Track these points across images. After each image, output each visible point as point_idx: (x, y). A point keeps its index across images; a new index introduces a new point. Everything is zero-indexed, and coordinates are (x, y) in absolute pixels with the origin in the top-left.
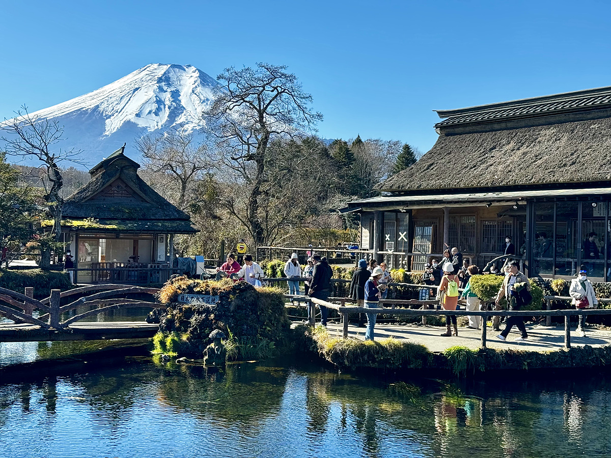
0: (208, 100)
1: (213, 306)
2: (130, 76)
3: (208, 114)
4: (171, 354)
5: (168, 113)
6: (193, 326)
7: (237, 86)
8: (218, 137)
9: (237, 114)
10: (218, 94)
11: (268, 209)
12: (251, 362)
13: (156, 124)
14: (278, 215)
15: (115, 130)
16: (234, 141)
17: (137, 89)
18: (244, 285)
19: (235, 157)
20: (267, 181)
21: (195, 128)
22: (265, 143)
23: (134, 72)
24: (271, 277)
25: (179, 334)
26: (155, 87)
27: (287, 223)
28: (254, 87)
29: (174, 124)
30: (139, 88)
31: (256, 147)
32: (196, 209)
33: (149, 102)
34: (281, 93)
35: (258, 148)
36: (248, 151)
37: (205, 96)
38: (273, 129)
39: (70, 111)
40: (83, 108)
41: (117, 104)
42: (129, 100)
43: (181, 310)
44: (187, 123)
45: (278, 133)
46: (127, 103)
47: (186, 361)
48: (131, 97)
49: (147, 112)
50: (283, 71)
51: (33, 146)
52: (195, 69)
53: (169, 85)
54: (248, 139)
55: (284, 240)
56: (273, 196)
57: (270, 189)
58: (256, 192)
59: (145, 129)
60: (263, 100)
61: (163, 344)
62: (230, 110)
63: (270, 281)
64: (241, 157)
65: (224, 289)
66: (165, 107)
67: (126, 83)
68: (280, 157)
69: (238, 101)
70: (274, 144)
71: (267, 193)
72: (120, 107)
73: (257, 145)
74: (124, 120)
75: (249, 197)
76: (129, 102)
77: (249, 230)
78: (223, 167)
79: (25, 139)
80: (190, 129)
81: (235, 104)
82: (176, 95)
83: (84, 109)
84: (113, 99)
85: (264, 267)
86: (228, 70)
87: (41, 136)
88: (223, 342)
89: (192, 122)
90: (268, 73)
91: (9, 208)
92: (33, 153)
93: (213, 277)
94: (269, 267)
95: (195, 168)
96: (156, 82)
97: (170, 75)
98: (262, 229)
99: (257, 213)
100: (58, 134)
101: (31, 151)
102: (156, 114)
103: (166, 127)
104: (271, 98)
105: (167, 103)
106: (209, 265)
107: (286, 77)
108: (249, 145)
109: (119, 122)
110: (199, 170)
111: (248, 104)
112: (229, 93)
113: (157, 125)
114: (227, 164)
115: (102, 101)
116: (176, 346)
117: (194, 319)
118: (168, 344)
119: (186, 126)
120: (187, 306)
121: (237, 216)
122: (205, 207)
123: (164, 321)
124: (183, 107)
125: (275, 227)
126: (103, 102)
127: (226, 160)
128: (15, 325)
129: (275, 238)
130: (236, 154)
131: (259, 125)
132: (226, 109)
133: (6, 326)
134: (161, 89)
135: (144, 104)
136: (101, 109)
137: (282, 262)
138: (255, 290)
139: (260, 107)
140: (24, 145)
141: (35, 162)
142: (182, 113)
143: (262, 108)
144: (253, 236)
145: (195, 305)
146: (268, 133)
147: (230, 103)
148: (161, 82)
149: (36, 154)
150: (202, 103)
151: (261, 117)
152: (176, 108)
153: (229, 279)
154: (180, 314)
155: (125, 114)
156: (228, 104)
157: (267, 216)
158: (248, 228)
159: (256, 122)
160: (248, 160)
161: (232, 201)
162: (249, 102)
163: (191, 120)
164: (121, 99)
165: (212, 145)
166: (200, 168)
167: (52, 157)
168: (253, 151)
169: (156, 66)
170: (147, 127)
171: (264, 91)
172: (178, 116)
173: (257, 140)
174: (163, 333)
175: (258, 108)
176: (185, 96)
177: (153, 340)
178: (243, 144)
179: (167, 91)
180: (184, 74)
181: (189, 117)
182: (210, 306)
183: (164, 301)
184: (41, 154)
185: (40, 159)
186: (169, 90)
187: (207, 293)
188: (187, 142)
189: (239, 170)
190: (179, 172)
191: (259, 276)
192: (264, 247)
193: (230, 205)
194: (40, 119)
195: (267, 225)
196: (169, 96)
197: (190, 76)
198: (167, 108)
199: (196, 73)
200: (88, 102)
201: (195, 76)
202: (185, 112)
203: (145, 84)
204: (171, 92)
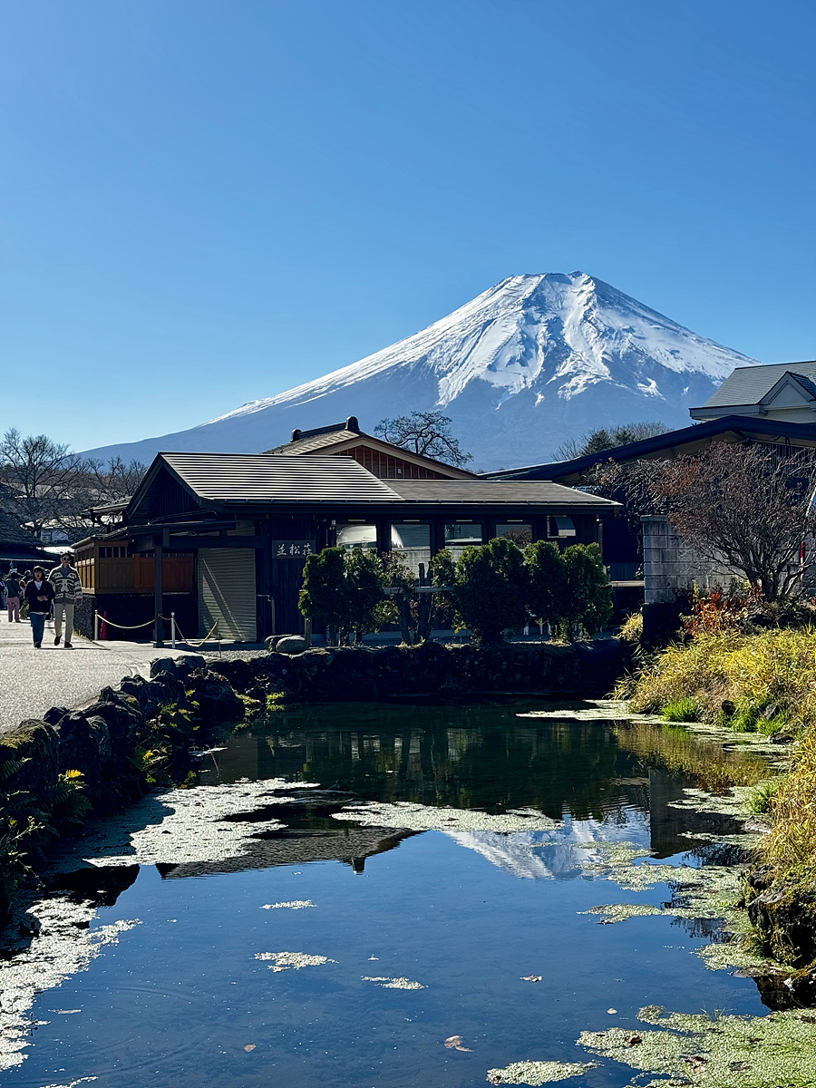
0: (611, 330)
2: (477, 301)
5: (543, 360)
13: (522, 380)
15: (455, 396)
17: (488, 323)
21: (590, 382)
23: (482, 295)
26: (520, 316)
29: (554, 378)
30: (493, 320)
33: (510, 344)
37: (606, 323)
39: (381, 370)
40: (402, 363)
41: (457, 351)
44: (577, 375)
46: (473, 348)
48: (479, 338)
49: (507, 360)
52: (587, 278)
53: (543, 311)
59: (504, 390)
66: (537, 350)
67: (471, 313)
72: (462, 355)
74: (469, 377)
76: (477, 345)
80: (582, 383)
82: (555, 327)
83: (403, 365)
84: (450, 343)
89: (585, 372)
96: (520, 307)
97: (545, 293)
102: (523, 363)
103: (540, 383)
105: (541, 341)
109: (461, 381)
113: (525, 382)
115: (432, 347)
119: (574, 381)
124: (567, 346)
134: (529, 320)
135: (501, 348)
136: (430, 361)
142: (568, 357)
148: (530, 307)
150: (601, 337)
152: (555, 349)
155: (469, 368)
163: (583, 368)
164: (463, 342)
169: (519, 279)
170: (507, 387)
172: (561, 363)
176: (571, 326)
179: (539, 322)
180: (569, 289)
181: (580, 364)
186: (543, 320)
194: (333, 387)
196: (544, 329)
197: (579, 290)
198: (540, 351)
199: (590, 284)
200: (408, 352)
201: (588, 290)
202: (572, 355)
203: (502, 313)
204: (546, 322)
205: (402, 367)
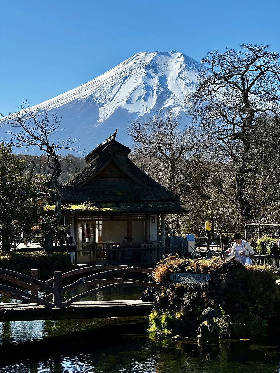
0: (193, 83)
1: (204, 284)
2: (120, 65)
3: (193, 97)
4: (166, 331)
5: (156, 98)
6: (186, 304)
7: (221, 68)
8: (204, 118)
9: (222, 95)
10: (203, 77)
11: (256, 186)
12: (244, 340)
13: (145, 109)
14: (266, 191)
15: (108, 117)
16: (220, 121)
17: (126, 78)
18: (234, 263)
19: (221, 137)
20: (253, 159)
21: (182, 111)
22: (250, 122)
23: (123, 62)
24: (261, 254)
25: (173, 312)
26: (144, 74)
27: (275, 199)
28: (238, 68)
29: (162, 108)
30: (129, 76)
31: (241, 126)
32: (185, 189)
33: (138, 89)
34: (265, 71)
35: (243, 127)
36: (234, 130)
37: (190, 79)
38: (258, 107)
39: (67, 102)
40: (78, 98)
41: (109, 92)
42: (120, 88)
43: (173, 288)
44: (174, 107)
45: (263, 111)
46: (118, 91)
47: (180, 339)
48: (121, 85)
49: (137, 98)
50: (266, 50)
51: (35, 137)
52: (180, 54)
53: (156, 71)
54: (233, 119)
55: (273, 217)
56: (260, 174)
57: (257, 166)
58: (243, 171)
59: (135, 114)
60: (247, 80)
61: (157, 321)
62: (215, 92)
63: (260, 258)
64: (227, 137)
65: (214, 268)
66: (153, 93)
67: (117, 72)
68: (266, 134)
69: (222, 82)
70: (258, 122)
71: (253, 171)
72: (112, 95)
73: (242, 125)
74: (116, 107)
75: (236, 175)
76: (120, 90)
77: (237, 208)
78: (210, 147)
79: (28, 132)
80: (177, 111)
81: (219, 86)
82: (163, 80)
83: (79, 100)
84: (105, 88)
85: (253, 244)
86: (212, 54)
87: (41, 128)
88: (216, 321)
89: (179, 105)
90: (251, 53)
91: (15, 195)
92: (35, 144)
93: (203, 255)
94: (258, 244)
95: (182, 149)
96: (144, 70)
97: (157, 62)
98: (250, 206)
99: (244, 191)
100: (56, 125)
101: (33, 142)
102: (145, 99)
103: (154, 111)
104: (254, 78)
105: (155, 88)
106: (199, 243)
107: (269, 55)
108: (234, 124)
109: (111, 109)
110: (187, 152)
111: (232, 85)
112: (213, 76)
113: (146, 110)
114: (213, 144)
115: (96, 90)
116: (171, 324)
117: (186, 297)
118: (162, 321)
119: (174, 109)
120: (179, 285)
121: (225, 194)
122: (194, 186)
123: (158, 300)
124: (170, 91)
125: (263, 204)
126: (96, 92)
127: (212, 141)
128: (23, 305)
129: (263, 215)
130: (221, 134)
131: (244, 104)
132: (211, 91)
133: (15, 306)
134: (149, 76)
135: (133, 91)
136: (95, 98)
137: (271, 239)
138: (245, 268)
139: (244, 87)
140: (27, 136)
142: (169, 97)
143: (246, 88)
144: (241, 213)
145: (187, 284)
146: (253, 112)
147: (215, 85)
148: (149, 69)
149: (37, 144)
150: (188, 86)
151: (245, 96)
152: (163, 93)
153: (219, 257)
154: (172, 292)
155: (116, 102)
156: (213, 86)
157: (254, 193)
158: (237, 205)
159: (241, 101)
160: (234, 139)
161: (220, 179)
162: (233, 83)
163: (178, 103)
164: (113, 87)
165: (198, 126)
166: (187, 149)
167: (51, 146)
168: (239, 129)
169: (143, 54)
170: (137, 112)
171: (248, 71)
172: (166, 100)
173: (242, 119)
174: (158, 311)
175: (242, 88)
176: (172, 80)
177: (148, 318)
178: (228, 124)
179: (154, 77)
180: (170, 60)
181: (176, 101)
182: (201, 284)
183: (157, 280)
184: (42, 144)
185: (41, 149)
186: (156, 76)
187: (198, 271)
188: (175, 125)
189: (225, 150)
190: (168, 154)
191: (249, 254)
192: (253, 224)
193: (218, 183)
194: (41, 111)
195: (255, 202)
196: (157, 81)
197: (176, 61)
198: (155, 93)
199: (182, 58)
200: (82, 93)
201: (181, 61)
202: (172, 96)
203: (134, 72)
204: (158, 78)
205: (79, 101)
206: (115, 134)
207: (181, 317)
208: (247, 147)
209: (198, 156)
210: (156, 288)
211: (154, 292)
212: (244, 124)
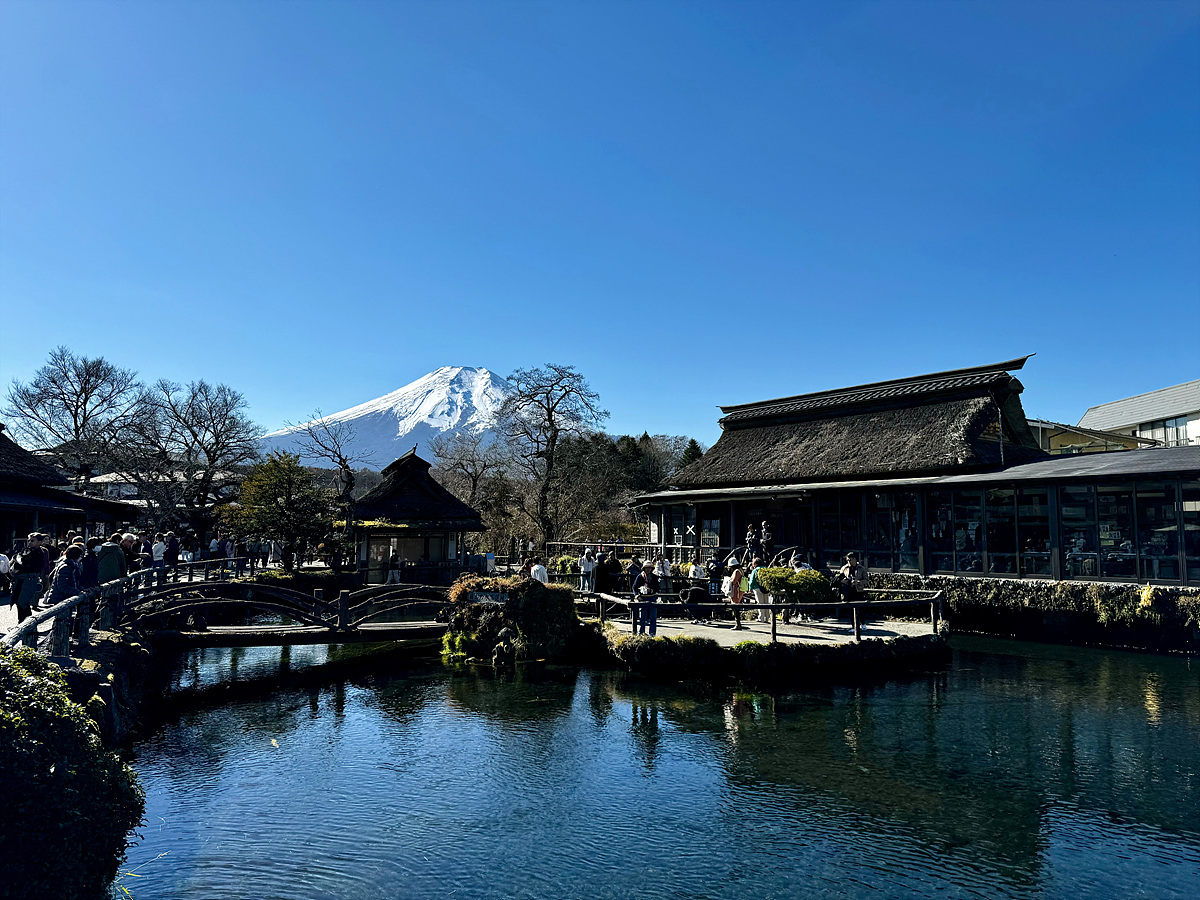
0: (498, 400)
1: (502, 604)
2: (423, 379)
3: (498, 414)
4: (460, 654)
5: (460, 414)
6: (483, 624)
7: (527, 386)
8: (508, 435)
9: (527, 413)
10: (508, 394)
11: (558, 505)
12: (540, 660)
14: (568, 510)
15: (408, 431)
16: (524, 439)
17: (430, 391)
19: (525, 455)
20: (556, 477)
21: (486, 427)
22: (554, 441)
23: (427, 375)
24: (561, 573)
25: (468, 633)
26: (448, 389)
27: (577, 518)
28: (543, 386)
29: (466, 424)
30: (432, 390)
31: (545, 445)
32: (487, 507)
33: (441, 404)
34: (569, 391)
35: (547, 446)
36: (538, 449)
37: (495, 395)
38: (562, 427)
39: (365, 414)
40: (377, 410)
41: (411, 406)
42: (422, 401)
43: (470, 608)
44: (479, 423)
45: (567, 431)
46: (420, 404)
47: (475, 661)
48: (424, 399)
49: (440, 413)
50: (570, 371)
51: (326, 448)
52: (486, 371)
53: (461, 387)
54: (537, 437)
55: (574, 536)
56: (563, 492)
57: (560, 485)
58: (545, 489)
59: (438, 429)
60: (552, 399)
61: (451, 643)
62: (520, 409)
63: (560, 577)
64: (531, 455)
65: (513, 587)
66: (457, 408)
67: (419, 385)
68: (570, 454)
69: (527, 400)
70: (562, 441)
71: (555, 489)
72: (414, 408)
73: (546, 443)
74: (417, 421)
75: (538, 494)
76: (422, 404)
77: (539, 526)
78: (514, 464)
79: (318, 442)
80: (481, 428)
81: (524, 403)
82: (467, 396)
83: (378, 412)
84: (407, 401)
85: (554, 563)
86: (517, 371)
87: (334, 439)
88: (513, 641)
89: (483, 422)
90: (557, 373)
91: (301, 510)
92: (326, 456)
93: (502, 574)
94: (559, 563)
95: (485, 466)
96: (448, 384)
97: (462, 377)
98: (552, 525)
99: (546, 509)
100: (351, 437)
101: (324, 453)
102: (449, 415)
103: (457, 426)
104: (559, 397)
105: (460, 404)
106: (499, 563)
107: (573, 376)
108: (538, 442)
109: (412, 423)
110: (490, 468)
111: (537, 403)
112: (519, 393)
113: (449, 425)
114: (516, 462)
115: (396, 403)
116: (466, 645)
117: (483, 617)
118: (457, 643)
119: (477, 426)
120: (476, 605)
121: (527, 512)
122: (496, 504)
123: (453, 620)
124: (474, 407)
125: (565, 523)
126: (397, 405)
127: (515, 458)
128: (304, 628)
129: (565, 534)
130: (525, 452)
131: (548, 423)
132: (516, 408)
133: (295, 629)
134: (453, 391)
135: (436, 406)
136: (395, 411)
137: (571, 558)
139: (549, 405)
140: (317, 447)
141: (328, 464)
142: (474, 413)
143: (551, 407)
144: (543, 532)
145: (484, 604)
146: (557, 431)
147: (520, 402)
148: (453, 384)
149: (329, 456)
150: (493, 403)
151: (550, 415)
152: (467, 408)
154: (469, 612)
155: (418, 416)
156: (518, 403)
157: (557, 512)
158: (539, 524)
159: (545, 420)
160: (537, 457)
161: (522, 497)
162: (538, 401)
163: (482, 420)
164: (415, 401)
165: (502, 443)
166: (490, 466)
167: (344, 458)
168: (543, 448)
169: (448, 369)
170: (439, 427)
171: (553, 390)
172: (470, 416)
173: (546, 437)
174: (452, 632)
175: (547, 407)
176: (477, 396)
177: (442, 640)
178: (532, 442)
179: (459, 393)
180: (476, 376)
181: (480, 417)
182: (499, 604)
183: (453, 600)
184: (334, 456)
185: (333, 461)
186: (461, 391)
187: (496, 590)
188: (478, 441)
189: (528, 467)
190: (470, 470)
192: (554, 543)
193: (520, 501)
194: (334, 422)
195: (557, 521)
196: (461, 397)
197: (481, 377)
198: (459, 409)
199: (487, 374)
200: (382, 405)
201: (486, 378)
202: (476, 412)
203: (438, 386)
204: (463, 393)
206: (415, 448)
207: (477, 638)
208: (550, 466)
209: (501, 474)
210: (452, 608)
211: (449, 613)
212: (549, 442)
